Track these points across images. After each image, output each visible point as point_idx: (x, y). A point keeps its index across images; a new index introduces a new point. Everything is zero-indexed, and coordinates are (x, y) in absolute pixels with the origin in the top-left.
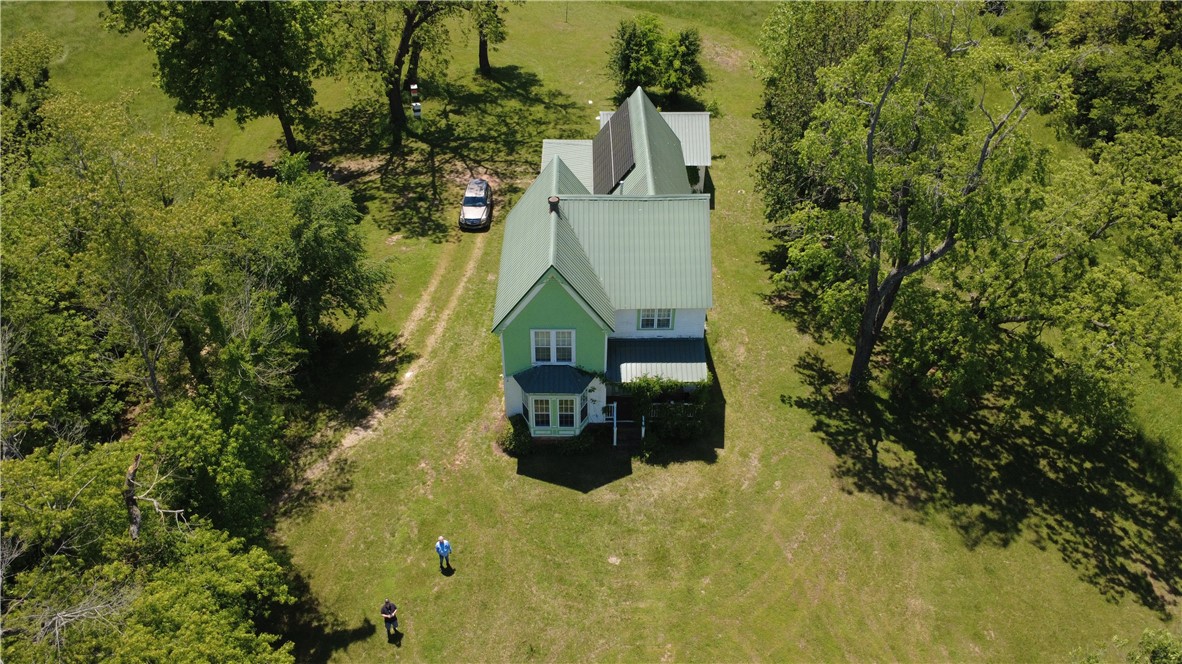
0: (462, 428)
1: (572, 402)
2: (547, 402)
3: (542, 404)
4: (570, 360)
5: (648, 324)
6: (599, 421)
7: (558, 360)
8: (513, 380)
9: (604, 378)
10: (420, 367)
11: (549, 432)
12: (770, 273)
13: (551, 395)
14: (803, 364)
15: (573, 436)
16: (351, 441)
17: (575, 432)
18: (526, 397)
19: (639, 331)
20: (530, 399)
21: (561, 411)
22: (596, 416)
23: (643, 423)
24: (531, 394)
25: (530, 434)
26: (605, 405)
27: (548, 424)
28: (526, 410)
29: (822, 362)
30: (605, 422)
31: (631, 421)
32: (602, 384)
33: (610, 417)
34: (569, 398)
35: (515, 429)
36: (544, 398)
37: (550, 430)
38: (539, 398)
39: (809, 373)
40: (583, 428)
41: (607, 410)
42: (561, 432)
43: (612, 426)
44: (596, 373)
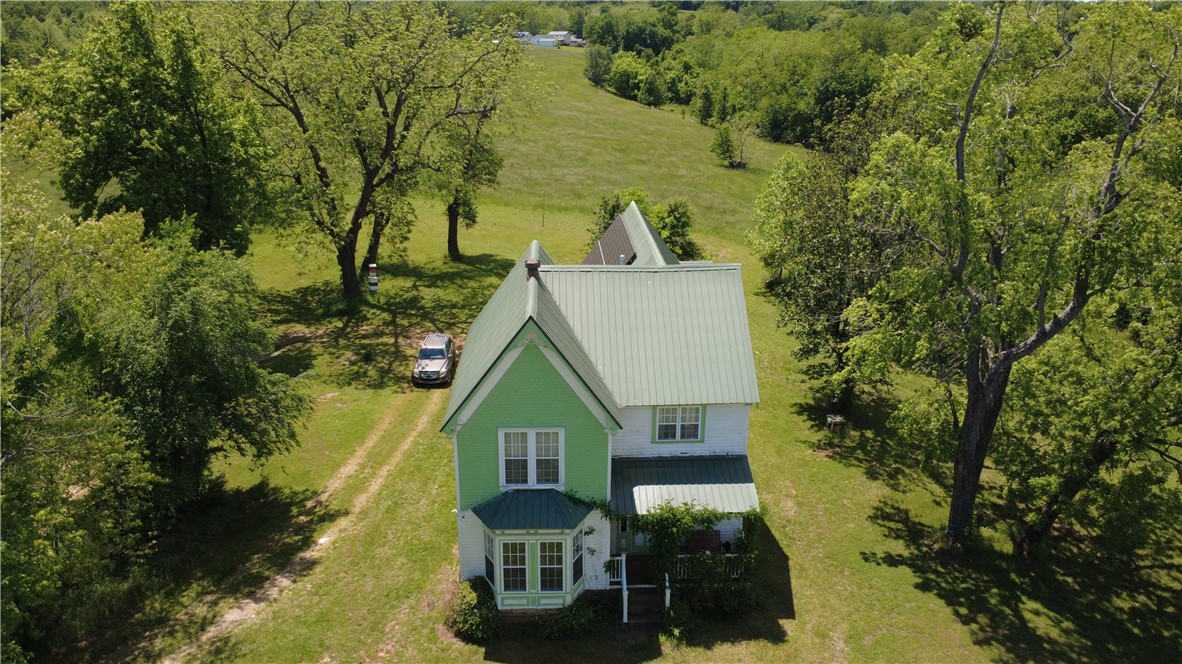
0: (393, 607)
1: (559, 545)
2: (522, 546)
3: (515, 552)
4: (556, 481)
5: (667, 433)
6: (600, 587)
7: (538, 481)
8: (470, 514)
9: (607, 510)
10: (341, 531)
11: (525, 602)
12: (810, 423)
13: (528, 534)
14: (881, 515)
15: (561, 607)
16: (238, 616)
17: (564, 600)
18: (490, 541)
19: (655, 445)
20: (497, 542)
21: (543, 559)
22: (596, 578)
23: (667, 584)
24: (498, 532)
25: (496, 605)
26: (608, 558)
27: (523, 587)
28: (490, 566)
29: (906, 512)
30: (608, 588)
31: (648, 586)
32: (604, 519)
33: (616, 580)
34: (555, 539)
35: (472, 597)
36: (518, 540)
37: (528, 598)
38: (510, 540)
39: (892, 525)
40: (576, 595)
41: (611, 567)
42: (543, 601)
43: (621, 590)
44: (595, 503)
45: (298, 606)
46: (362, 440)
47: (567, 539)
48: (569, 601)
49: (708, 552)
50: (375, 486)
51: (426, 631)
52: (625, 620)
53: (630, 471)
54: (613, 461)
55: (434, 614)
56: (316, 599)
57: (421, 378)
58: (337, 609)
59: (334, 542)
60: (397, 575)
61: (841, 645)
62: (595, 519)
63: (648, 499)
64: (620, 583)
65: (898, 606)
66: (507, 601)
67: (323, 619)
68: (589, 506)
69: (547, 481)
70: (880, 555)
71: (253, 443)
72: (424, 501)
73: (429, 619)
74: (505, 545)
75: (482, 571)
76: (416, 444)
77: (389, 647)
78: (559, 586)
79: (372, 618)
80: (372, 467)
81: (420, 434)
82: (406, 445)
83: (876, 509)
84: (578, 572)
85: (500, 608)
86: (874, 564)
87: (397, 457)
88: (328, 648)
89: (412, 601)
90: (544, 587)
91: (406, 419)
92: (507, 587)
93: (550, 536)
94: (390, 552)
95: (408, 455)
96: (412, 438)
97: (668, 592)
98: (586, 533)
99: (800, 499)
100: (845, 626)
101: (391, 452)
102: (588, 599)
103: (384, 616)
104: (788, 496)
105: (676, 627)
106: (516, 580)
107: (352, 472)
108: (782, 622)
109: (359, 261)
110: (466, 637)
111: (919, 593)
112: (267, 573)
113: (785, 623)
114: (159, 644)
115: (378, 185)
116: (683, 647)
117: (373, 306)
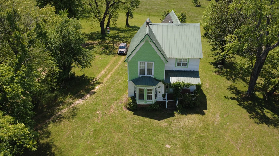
0: (113, 102)
1: (152, 90)
3: (141, 91)
4: (152, 75)
5: (179, 65)
6: (161, 100)
7: (147, 75)
8: (131, 81)
9: (163, 82)
10: (101, 86)
11: (143, 102)
12: (213, 67)
13: (145, 86)
14: (230, 88)
15: (152, 104)
16: (78, 102)
17: (152, 103)
18: (135, 88)
19: (176, 68)
20: (137, 88)
21: (148, 93)
22: (160, 98)
23: (177, 100)
24: (137, 86)
25: (136, 103)
26: (163, 93)
27: (143, 99)
28: (135, 94)
29: (237, 88)
30: (163, 100)
31: (172, 101)
32: (163, 84)
33: (165, 99)
34: (151, 88)
35: (131, 101)
36: (142, 88)
37: (144, 102)
38: (140, 88)
39: (233, 91)
40: (155, 102)
41: (164, 96)
42: (147, 102)
43: (166, 101)
44: (161, 80)
45: (92, 101)
46: (106, 66)
47: (154, 88)
48: (153, 103)
49: (187, 94)
50: (109, 76)
51: (120, 108)
52: (167, 108)
53: (169, 73)
54: (166, 71)
55: (122, 104)
56: (96, 100)
57: (119, 53)
58: (100, 102)
59: (99, 88)
60: (114, 95)
61: (218, 116)
62: (161, 84)
63: (173, 80)
64: (166, 100)
65: (233, 109)
66: (139, 102)
67: (97, 104)
68: (159, 81)
69: (150, 75)
70: (229, 97)
71: (81, 65)
72: (120, 80)
73: (121, 105)
74: (139, 89)
75: (133, 95)
76: (118, 68)
77: (112, 111)
78: (151, 99)
79: (108, 104)
80: (108, 72)
81: (119, 66)
82: (116, 68)
83: (229, 87)
84: (156, 96)
85: (137, 103)
86: (228, 99)
87: (114, 70)
88: (98, 110)
89: (117, 101)
90: (148, 99)
91: (116, 62)
92: (139, 99)
93: (150, 87)
94: (112, 91)
95: (116, 70)
96: (117, 66)
97: (177, 102)
98: (158, 87)
99: (210, 84)
100: (220, 112)
101: (112, 69)
102: (158, 103)
103: (111, 104)
104: (207, 83)
105: (179, 110)
106: (141, 97)
107: (104, 73)
108: (204, 111)
109: (105, 27)
110: (129, 109)
111: (239, 106)
112: (85, 94)
113: (205, 111)
114: (61, 107)
115: (110, 7)
116: (180, 115)
117: (108, 37)
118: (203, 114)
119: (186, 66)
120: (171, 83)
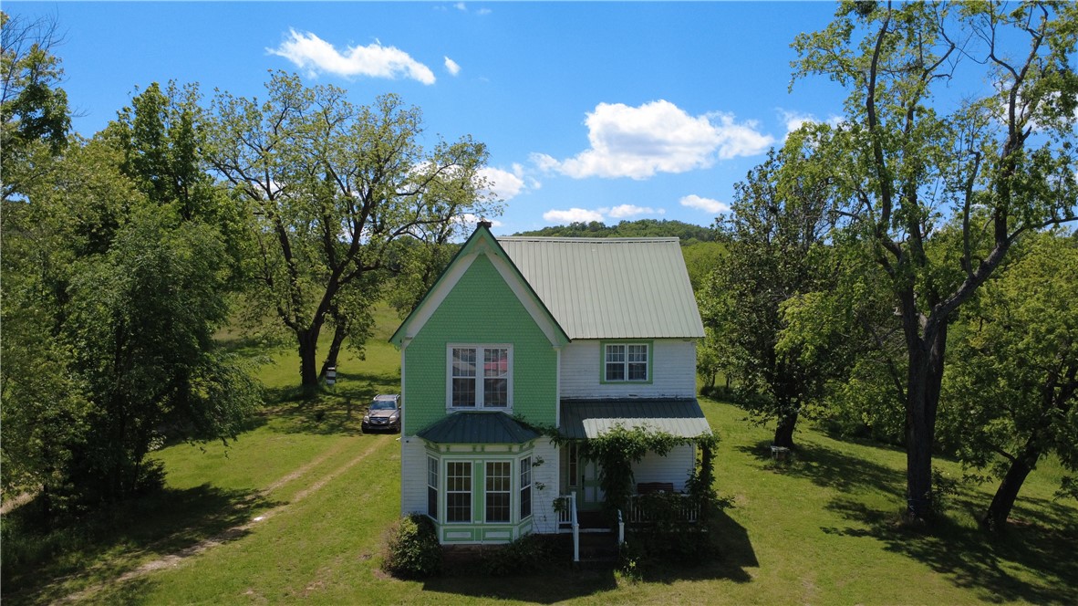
0: (326, 558)
1: (507, 466)
2: (468, 466)
3: (459, 472)
4: (504, 404)
5: (614, 373)
6: (549, 531)
7: (486, 405)
8: (414, 439)
9: (557, 436)
10: (278, 513)
11: (469, 535)
13: (474, 452)
15: (508, 542)
16: (158, 565)
17: (511, 531)
18: (434, 465)
19: (603, 386)
20: (442, 460)
21: (489, 487)
22: (545, 520)
23: (620, 518)
24: (443, 448)
25: (437, 540)
26: (557, 495)
27: (468, 519)
28: (433, 495)
30: (558, 531)
31: (599, 530)
32: (553, 443)
33: (565, 522)
34: (502, 459)
35: (413, 528)
36: (463, 459)
37: (472, 531)
38: (456, 459)
40: (523, 532)
41: (560, 505)
42: (488, 535)
43: (570, 536)
44: (543, 429)
45: (225, 558)
46: (308, 460)
47: (514, 459)
48: (515, 537)
49: (662, 491)
50: (316, 486)
51: (360, 573)
52: (577, 559)
53: (578, 408)
54: (562, 401)
55: (371, 561)
56: (244, 554)
57: (371, 424)
58: (266, 560)
59: (270, 519)
60: (334, 538)
61: (812, 586)
62: (544, 447)
63: (596, 428)
64: (569, 526)
65: (867, 562)
66: (450, 534)
67: (250, 565)
69: (496, 405)
70: (842, 529)
73: (365, 565)
74: (451, 466)
75: (424, 509)
76: (362, 463)
77: (319, 584)
78: (506, 517)
79: (303, 566)
80: (316, 475)
81: (367, 457)
82: (353, 463)
83: (831, 502)
84: (526, 509)
85: (442, 542)
86: (836, 535)
87: (342, 470)
88: (252, 585)
89: (347, 554)
90: (489, 518)
91: (354, 450)
92: (450, 519)
93: (497, 454)
94: (328, 525)
95: (353, 468)
96: (358, 460)
97: (622, 526)
98: (535, 463)
99: (752, 495)
100: (814, 573)
101: (336, 467)
103: (316, 564)
105: (631, 560)
106: (459, 510)
107: (296, 478)
108: (745, 569)
110: (402, 573)
113: (748, 570)
116: (641, 583)
118: (744, 578)
119: (644, 377)
120: (589, 437)
